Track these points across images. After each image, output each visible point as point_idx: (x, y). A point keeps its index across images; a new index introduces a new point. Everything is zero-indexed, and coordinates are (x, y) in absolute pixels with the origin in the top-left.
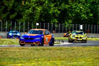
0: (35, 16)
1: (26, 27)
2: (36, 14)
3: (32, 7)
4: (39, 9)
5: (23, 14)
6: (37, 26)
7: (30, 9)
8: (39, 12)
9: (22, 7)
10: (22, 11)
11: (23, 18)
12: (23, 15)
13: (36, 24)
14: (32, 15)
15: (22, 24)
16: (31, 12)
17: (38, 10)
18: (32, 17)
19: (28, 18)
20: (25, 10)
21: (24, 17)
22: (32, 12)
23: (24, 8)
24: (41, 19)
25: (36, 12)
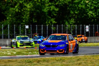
0: (23, 16)
1: (12, 31)
2: (24, 13)
3: (18, 4)
4: (29, 6)
5: (6, 14)
6: (27, 29)
7: (16, 7)
8: (29, 10)
9: (4, 4)
10: (5, 10)
11: (6, 19)
12: (6, 16)
13: (25, 27)
14: (18, 16)
16: (17, 10)
17: (27, 7)
18: (19, 18)
19: (14, 19)
20: (9, 9)
21: (8, 18)
22: (19, 11)
23: (7, 6)
24: (32, 20)
25: (24, 10)
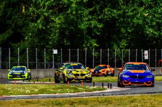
0: (50, 35)
1: (32, 58)
2: (51, 31)
3: (42, 17)
4: (58, 20)
5: (24, 33)
6: (55, 55)
7: (39, 21)
8: (58, 26)
9: (21, 18)
10: (23, 26)
11: (24, 40)
12: (24, 35)
13: (53, 52)
14: (42, 35)
15: (23, 52)
16: (40, 26)
17: (55, 22)
18: (44, 38)
19: (36, 40)
20: (28, 24)
21: (26, 38)
22: (44, 28)
23: (26, 20)
24: (63, 41)
25: (51, 27)
